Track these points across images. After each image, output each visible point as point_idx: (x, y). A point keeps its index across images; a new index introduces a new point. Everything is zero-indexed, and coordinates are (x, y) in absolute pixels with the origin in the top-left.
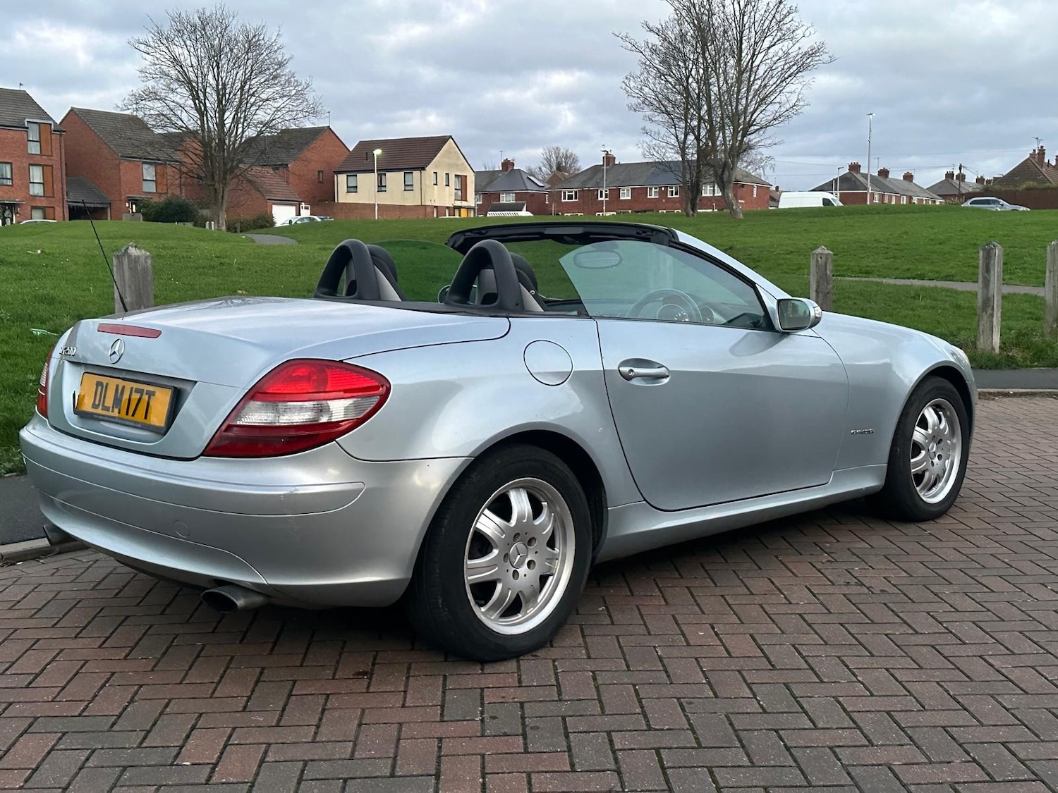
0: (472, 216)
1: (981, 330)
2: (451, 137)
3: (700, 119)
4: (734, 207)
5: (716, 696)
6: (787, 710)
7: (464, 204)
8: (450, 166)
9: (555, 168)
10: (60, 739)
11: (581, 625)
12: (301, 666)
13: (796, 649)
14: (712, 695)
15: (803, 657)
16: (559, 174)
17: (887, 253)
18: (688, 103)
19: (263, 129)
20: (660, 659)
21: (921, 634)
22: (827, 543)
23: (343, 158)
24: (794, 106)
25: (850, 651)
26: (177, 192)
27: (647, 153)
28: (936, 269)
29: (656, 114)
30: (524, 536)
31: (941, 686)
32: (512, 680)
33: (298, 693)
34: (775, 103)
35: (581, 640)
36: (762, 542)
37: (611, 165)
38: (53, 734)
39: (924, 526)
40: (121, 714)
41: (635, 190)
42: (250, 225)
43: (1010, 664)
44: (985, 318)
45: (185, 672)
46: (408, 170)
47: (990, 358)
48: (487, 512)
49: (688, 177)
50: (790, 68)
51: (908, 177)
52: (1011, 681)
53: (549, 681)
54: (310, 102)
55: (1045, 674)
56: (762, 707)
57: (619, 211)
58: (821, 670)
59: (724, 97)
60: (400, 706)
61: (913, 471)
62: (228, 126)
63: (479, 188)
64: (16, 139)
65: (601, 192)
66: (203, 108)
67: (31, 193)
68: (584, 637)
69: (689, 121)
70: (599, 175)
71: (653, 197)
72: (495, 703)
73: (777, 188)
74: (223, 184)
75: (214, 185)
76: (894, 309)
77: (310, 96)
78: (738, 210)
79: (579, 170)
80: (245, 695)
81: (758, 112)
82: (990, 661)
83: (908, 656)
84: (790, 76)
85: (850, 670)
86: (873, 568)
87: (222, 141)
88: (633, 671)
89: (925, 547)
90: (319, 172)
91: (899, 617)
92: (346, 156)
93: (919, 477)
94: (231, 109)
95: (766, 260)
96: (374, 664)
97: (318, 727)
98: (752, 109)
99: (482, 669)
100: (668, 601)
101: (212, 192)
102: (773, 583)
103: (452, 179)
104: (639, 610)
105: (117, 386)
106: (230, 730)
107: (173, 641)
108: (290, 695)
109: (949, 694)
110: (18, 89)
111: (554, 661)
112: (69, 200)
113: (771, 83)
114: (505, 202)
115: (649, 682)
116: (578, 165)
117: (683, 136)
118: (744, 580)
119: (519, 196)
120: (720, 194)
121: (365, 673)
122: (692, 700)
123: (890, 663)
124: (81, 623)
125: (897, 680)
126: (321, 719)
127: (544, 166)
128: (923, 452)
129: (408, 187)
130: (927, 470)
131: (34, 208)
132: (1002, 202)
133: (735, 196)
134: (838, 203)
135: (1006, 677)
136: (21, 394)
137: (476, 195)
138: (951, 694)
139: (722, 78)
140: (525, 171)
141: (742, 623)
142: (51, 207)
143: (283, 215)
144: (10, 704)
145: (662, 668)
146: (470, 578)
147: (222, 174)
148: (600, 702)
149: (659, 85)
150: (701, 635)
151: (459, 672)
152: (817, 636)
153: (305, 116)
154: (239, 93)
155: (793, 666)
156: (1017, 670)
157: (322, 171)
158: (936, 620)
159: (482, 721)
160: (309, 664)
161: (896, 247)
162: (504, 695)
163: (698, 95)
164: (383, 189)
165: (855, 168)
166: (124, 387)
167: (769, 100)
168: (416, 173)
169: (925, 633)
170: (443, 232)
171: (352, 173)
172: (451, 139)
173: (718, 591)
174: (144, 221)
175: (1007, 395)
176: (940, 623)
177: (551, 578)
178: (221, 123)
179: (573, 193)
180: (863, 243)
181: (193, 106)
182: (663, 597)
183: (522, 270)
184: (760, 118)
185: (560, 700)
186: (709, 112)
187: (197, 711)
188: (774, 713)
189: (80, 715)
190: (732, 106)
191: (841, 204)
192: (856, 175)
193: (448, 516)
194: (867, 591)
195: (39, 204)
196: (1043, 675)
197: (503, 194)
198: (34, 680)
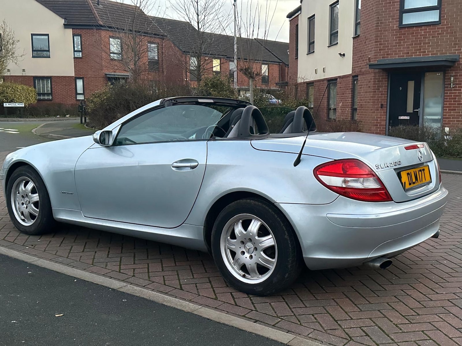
105: (414, 172)
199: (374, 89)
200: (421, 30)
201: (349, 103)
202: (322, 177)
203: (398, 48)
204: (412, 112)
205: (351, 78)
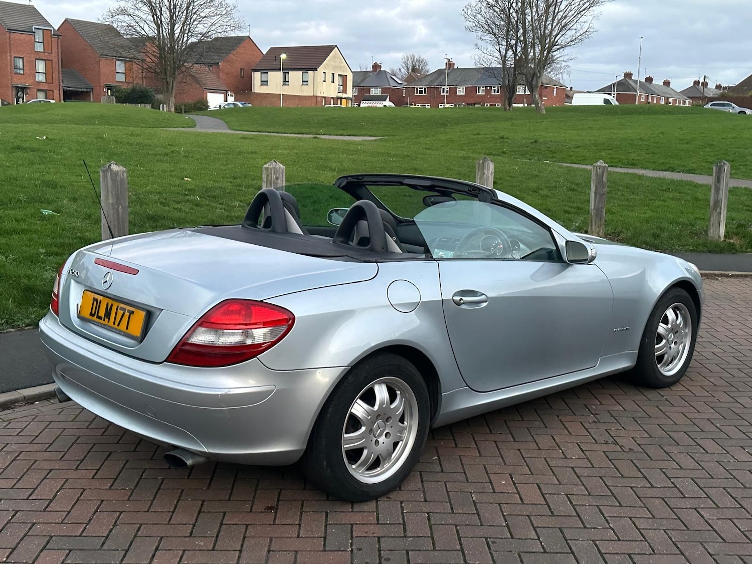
0: (350, 106)
1: (712, 223)
2: (336, 46)
3: (517, 39)
4: (539, 105)
5: (512, 537)
6: (560, 551)
7: (344, 95)
8: (335, 68)
9: (410, 69)
10: (68, 555)
11: (420, 472)
12: (229, 500)
13: (569, 498)
14: (509, 536)
15: (573, 506)
16: (413, 75)
17: (648, 149)
18: (509, 28)
19: (202, 38)
20: (474, 503)
21: (655, 487)
22: (594, 405)
23: (258, 60)
24: (586, 32)
25: (606, 502)
26: (140, 82)
27: (478, 64)
28: (682, 163)
29: (486, 34)
30: (384, 416)
31: (667, 534)
32: (372, 519)
33: (227, 523)
34: (572, 29)
35: (420, 485)
36: (548, 403)
37: (451, 68)
38: (63, 551)
39: (662, 392)
40: (108, 535)
41: (468, 88)
42: (191, 107)
43: (716, 516)
44: (715, 215)
45: (151, 502)
46: (305, 70)
47: (717, 245)
48: (359, 401)
49: (507, 82)
50: (584, 4)
51: (667, 83)
52: (715, 531)
53: (398, 520)
54: (236, 20)
55: (739, 526)
56: (543, 548)
57: (456, 103)
58: (585, 517)
59: (535, 24)
60: (296, 536)
61: (656, 354)
62: (177, 35)
63: (356, 84)
64: (26, 41)
65: (444, 89)
66: (159, 22)
67: (37, 80)
68: (422, 482)
69: (509, 40)
70: (442, 77)
71: (481, 94)
72: (360, 537)
73: (571, 88)
74: (173, 78)
75: (166, 79)
76: (650, 200)
77: (236, 15)
78: (542, 107)
79: (428, 71)
80: (191, 523)
81: (559, 36)
82: (702, 513)
83: (646, 507)
84: (584, 10)
85: (605, 518)
86: (625, 429)
87: (172, 47)
88: (456, 513)
89: (662, 411)
90: (241, 69)
91: (641, 472)
92: (261, 58)
93: (660, 358)
94: (180, 23)
95: (560, 152)
96: (278, 501)
97: (240, 551)
98: (555, 33)
99: (352, 508)
100: (481, 453)
101: (165, 83)
102: (554, 439)
103: (336, 77)
104: (461, 460)
105: (108, 304)
106: (181, 552)
107: (142, 475)
108: (221, 524)
109: (672, 540)
110: (28, 4)
111: (401, 503)
112: (64, 85)
113: (570, 14)
114: (374, 94)
115: (466, 524)
116: (428, 68)
117: (504, 52)
118: (534, 436)
119: (384, 90)
120: (529, 93)
121: (271, 508)
122: (496, 540)
123: (633, 513)
124: (80, 457)
125: (637, 528)
126: (242, 546)
127: (403, 67)
128: (664, 341)
129: (305, 82)
130: (666, 353)
131: (39, 90)
132: (733, 105)
133: (541, 96)
134: (615, 102)
135: (712, 527)
136: (35, 264)
137: (353, 89)
138: (674, 540)
139: (534, 10)
140: (389, 72)
141: (532, 474)
142: (51, 90)
143: (215, 100)
144: (34, 524)
145: (475, 512)
146: (346, 446)
147: (172, 70)
148: (433, 539)
149: (489, 13)
150: (503, 483)
151: (336, 510)
152: (583, 487)
153: (232, 30)
154: (185, 12)
155: (566, 513)
156: (720, 522)
157: (243, 69)
158: (666, 476)
159: (352, 551)
160: (235, 499)
161: (655, 145)
162: (366, 530)
163: (517, 22)
164: (287, 83)
165: (628, 75)
166: (112, 305)
167: (568, 27)
168: (311, 73)
169: (658, 487)
170: (329, 119)
171: (264, 71)
172: (336, 48)
173: (516, 445)
174: (116, 103)
175: (727, 276)
176: (669, 479)
177: (401, 443)
178: (172, 33)
179: (423, 89)
180: (630, 140)
181: (153, 20)
182: (478, 449)
183: (387, 222)
184: (561, 40)
185: (405, 536)
186: (524, 34)
187: (159, 535)
188: (552, 553)
189: (80, 536)
190: (541, 30)
191: (617, 104)
192: (629, 81)
193: (332, 406)
194: (620, 450)
195: (42, 88)
196: (737, 527)
197: (372, 88)
198: (49, 505)
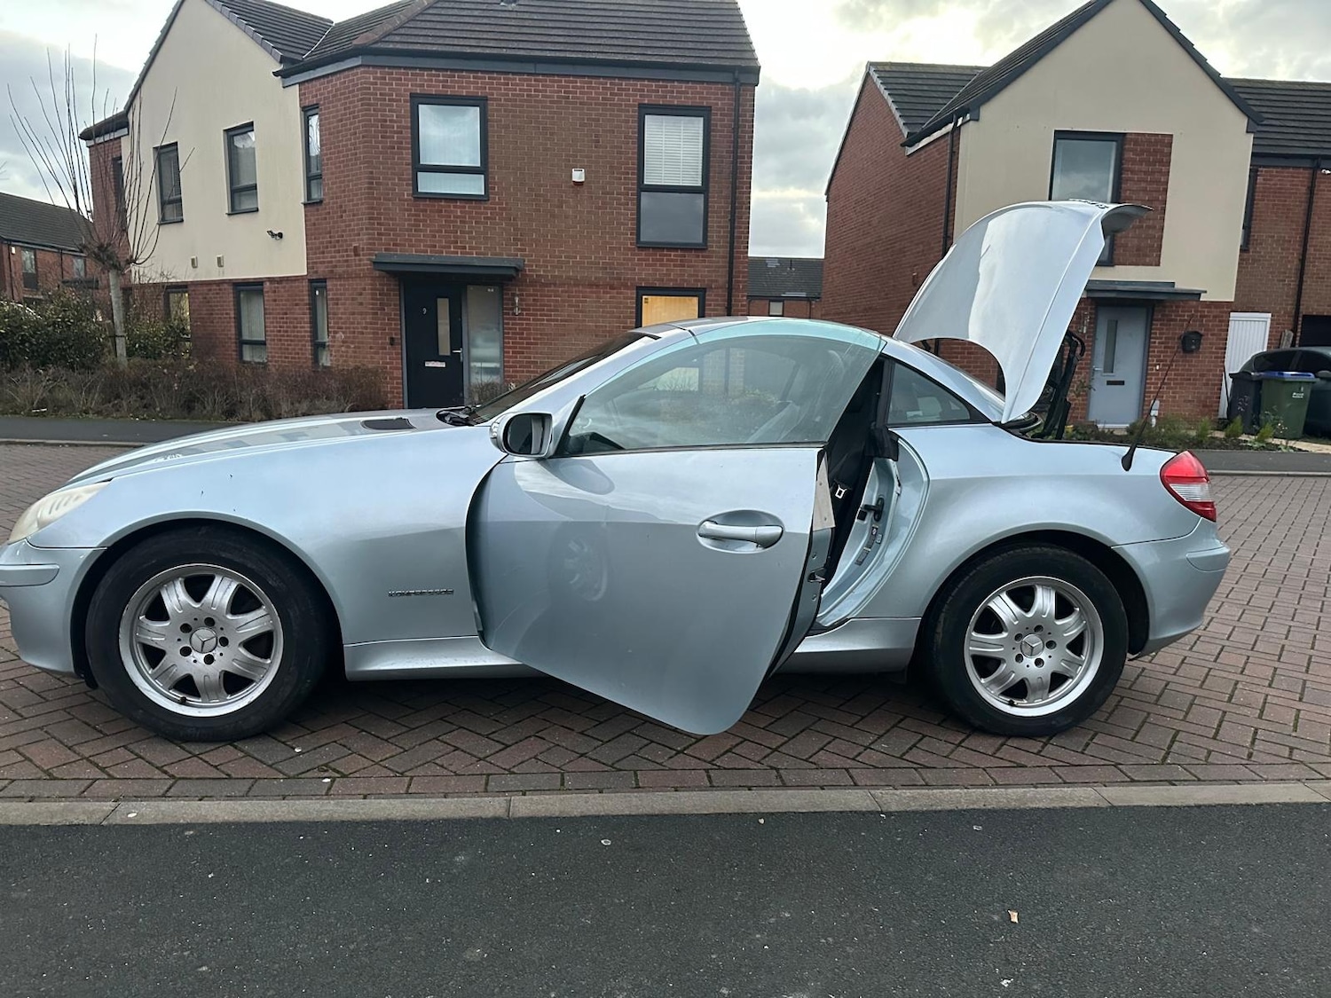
199: (372, 309)
200: (455, 207)
201: (306, 332)
202: (1175, 487)
203: (413, 236)
204: (449, 354)
205: (305, 283)
